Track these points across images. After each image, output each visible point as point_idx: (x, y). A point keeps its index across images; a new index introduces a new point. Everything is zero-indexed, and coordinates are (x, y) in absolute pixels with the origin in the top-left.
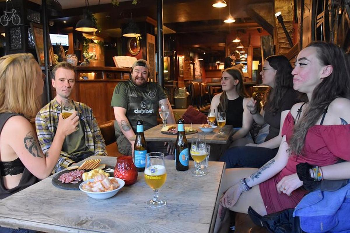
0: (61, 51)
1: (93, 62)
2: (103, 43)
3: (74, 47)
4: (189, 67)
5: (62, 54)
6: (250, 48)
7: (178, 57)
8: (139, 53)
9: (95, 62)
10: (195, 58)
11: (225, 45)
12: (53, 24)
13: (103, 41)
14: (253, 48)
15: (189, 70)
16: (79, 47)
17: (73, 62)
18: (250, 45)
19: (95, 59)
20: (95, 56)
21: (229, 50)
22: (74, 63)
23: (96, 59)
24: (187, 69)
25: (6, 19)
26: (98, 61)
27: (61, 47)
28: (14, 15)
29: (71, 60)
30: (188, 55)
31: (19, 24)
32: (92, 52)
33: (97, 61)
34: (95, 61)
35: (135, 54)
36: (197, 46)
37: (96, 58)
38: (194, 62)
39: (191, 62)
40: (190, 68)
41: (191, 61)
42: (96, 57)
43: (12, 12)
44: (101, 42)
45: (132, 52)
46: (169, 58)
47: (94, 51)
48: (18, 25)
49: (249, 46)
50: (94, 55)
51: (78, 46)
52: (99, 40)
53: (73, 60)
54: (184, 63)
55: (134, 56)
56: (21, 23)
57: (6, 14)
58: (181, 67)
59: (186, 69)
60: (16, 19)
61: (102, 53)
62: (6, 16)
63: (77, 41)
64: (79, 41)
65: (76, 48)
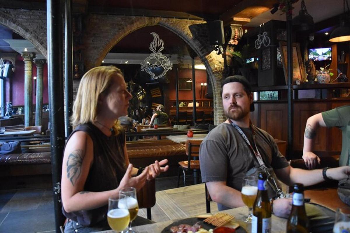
0: (310, 67)
5: (312, 71)
12: (313, 39)
16: (345, 60)
17: (324, 78)
22: (325, 80)
25: (259, 43)
27: (310, 63)
28: (265, 37)
29: (322, 77)
31: (269, 45)
43: (264, 35)
48: (267, 46)
51: (343, 58)
53: (324, 76)
56: (271, 44)
57: (259, 37)
60: (267, 40)
62: (259, 39)
63: (343, 53)
64: (345, 53)
65: (340, 61)
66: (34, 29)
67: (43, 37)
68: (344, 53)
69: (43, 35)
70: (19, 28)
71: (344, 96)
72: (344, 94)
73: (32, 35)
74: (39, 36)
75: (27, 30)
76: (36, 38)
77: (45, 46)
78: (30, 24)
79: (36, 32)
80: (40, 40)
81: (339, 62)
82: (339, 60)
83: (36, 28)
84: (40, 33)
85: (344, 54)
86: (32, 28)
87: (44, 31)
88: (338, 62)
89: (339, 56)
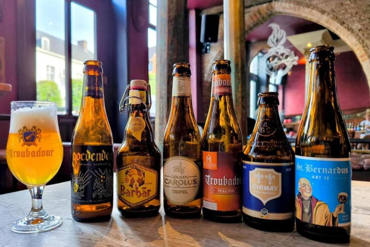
66: (332, 8)
67: (343, 15)
69: (343, 13)
70: (314, 11)
73: (329, 16)
74: (338, 16)
75: (323, 12)
76: (335, 18)
77: (347, 26)
78: (328, 3)
79: (335, 11)
80: (340, 20)
83: (335, 7)
84: (340, 12)
86: (329, 9)
87: (345, 7)
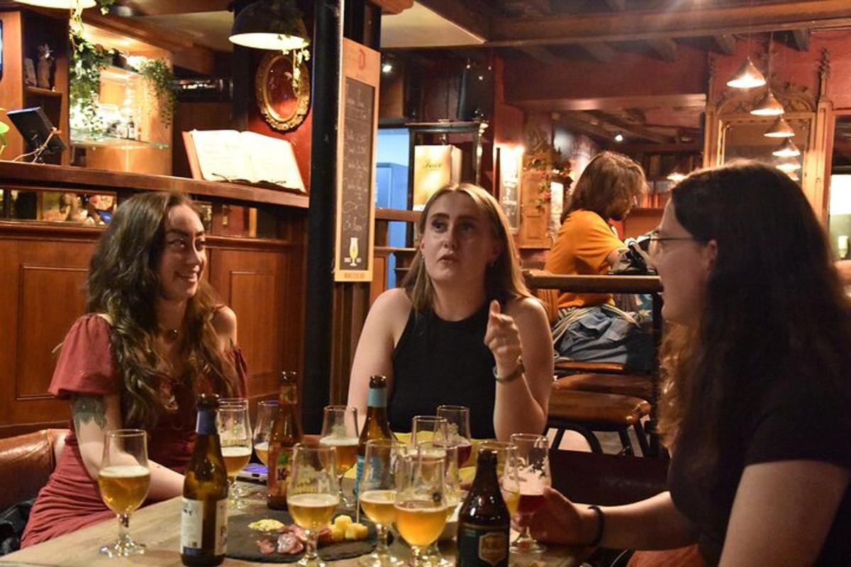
1: (124, 151)
2: (167, 70)
3: (25, 76)
4: (543, 196)
6: (821, 115)
7: (498, 150)
8: (301, 123)
9: (130, 151)
10: (576, 156)
11: (704, 104)
13: (168, 64)
14: (834, 118)
15: (545, 206)
16: (52, 82)
18: (822, 105)
19: (128, 138)
20: (132, 124)
21: (721, 124)
23: (133, 139)
24: (538, 203)
26: (144, 147)
30: (545, 142)
32: (116, 108)
33: (138, 147)
34: (131, 147)
35: (286, 126)
36: (587, 105)
37: (135, 135)
38: (569, 172)
39: (556, 172)
40: (548, 200)
41: (557, 169)
42: (136, 129)
44: (158, 64)
45: (276, 116)
46: (457, 154)
47: (128, 102)
49: (815, 111)
50: (125, 121)
51: (45, 74)
52: (149, 57)
54: (523, 177)
55: (281, 134)
58: (508, 192)
59: (532, 201)
61: (162, 113)
63: (44, 53)
64: (51, 54)
65: (35, 82)
68: (47, 56)
71: (51, 219)
72: (51, 212)
81: (32, 84)
82: (32, 75)
85: (48, 59)
88: (25, 85)
89: (30, 62)
